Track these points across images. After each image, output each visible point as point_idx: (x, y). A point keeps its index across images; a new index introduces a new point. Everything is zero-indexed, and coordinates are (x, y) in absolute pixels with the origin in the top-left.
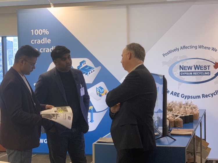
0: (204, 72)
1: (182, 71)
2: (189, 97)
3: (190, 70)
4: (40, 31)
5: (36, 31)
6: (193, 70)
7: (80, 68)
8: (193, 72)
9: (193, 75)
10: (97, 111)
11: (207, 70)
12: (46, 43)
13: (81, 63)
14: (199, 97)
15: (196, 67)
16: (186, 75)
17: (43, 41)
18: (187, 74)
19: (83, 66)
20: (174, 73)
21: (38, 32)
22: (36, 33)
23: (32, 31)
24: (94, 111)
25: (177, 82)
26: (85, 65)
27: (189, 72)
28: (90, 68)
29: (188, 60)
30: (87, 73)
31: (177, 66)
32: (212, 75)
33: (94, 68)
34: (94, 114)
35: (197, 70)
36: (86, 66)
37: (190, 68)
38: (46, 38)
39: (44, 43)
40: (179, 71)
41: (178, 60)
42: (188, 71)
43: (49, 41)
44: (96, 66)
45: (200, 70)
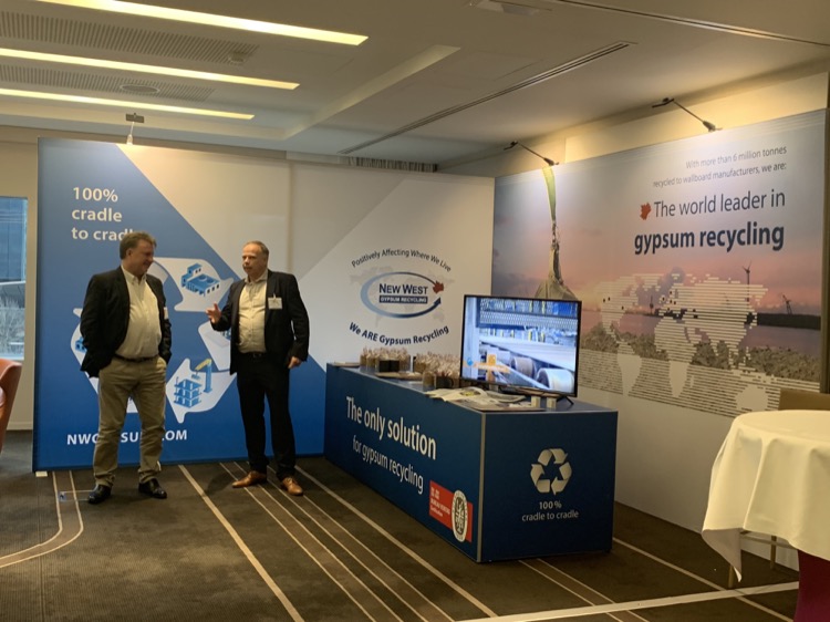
0: (418, 298)
1: (383, 293)
2: (392, 341)
3: (396, 294)
4: (97, 193)
5: (87, 192)
6: (401, 293)
7: (189, 280)
8: (400, 297)
9: (400, 302)
10: (220, 369)
11: (423, 294)
12: (110, 219)
13: (190, 270)
14: (408, 341)
15: (407, 289)
16: (389, 302)
17: (102, 216)
18: (392, 299)
19: (195, 275)
20: (370, 297)
21: (91, 194)
22: (87, 196)
23: (77, 189)
24: (215, 369)
25: (374, 314)
26: (199, 274)
27: (394, 297)
28: (210, 280)
29: (394, 276)
30: (202, 289)
31: (376, 285)
32: (431, 304)
33: (217, 281)
34: (213, 375)
35: (407, 294)
36: (202, 277)
37: (396, 289)
38: (110, 210)
39: (105, 218)
40: (378, 294)
41: (378, 274)
42: (392, 294)
43: (117, 217)
44: (223, 277)
45: (411, 294)
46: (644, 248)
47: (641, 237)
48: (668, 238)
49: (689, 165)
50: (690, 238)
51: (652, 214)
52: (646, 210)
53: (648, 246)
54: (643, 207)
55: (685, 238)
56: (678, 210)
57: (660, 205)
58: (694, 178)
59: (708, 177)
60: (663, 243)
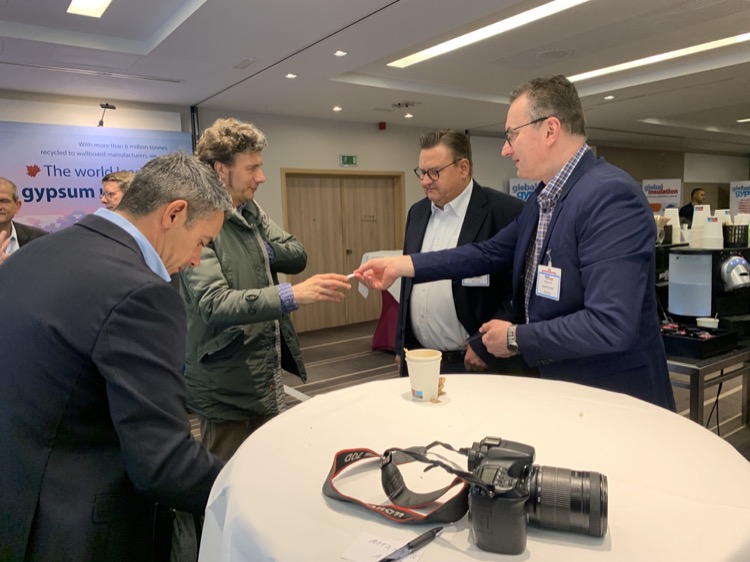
46: (36, 197)
47: (31, 190)
48: (66, 192)
49: (81, 144)
50: (90, 192)
51: (42, 174)
52: (33, 171)
53: (40, 196)
54: (29, 168)
55: (84, 192)
56: (73, 173)
57: (52, 169)
58: (88, 153)
59: (104, 154)
60: (59, 194)
